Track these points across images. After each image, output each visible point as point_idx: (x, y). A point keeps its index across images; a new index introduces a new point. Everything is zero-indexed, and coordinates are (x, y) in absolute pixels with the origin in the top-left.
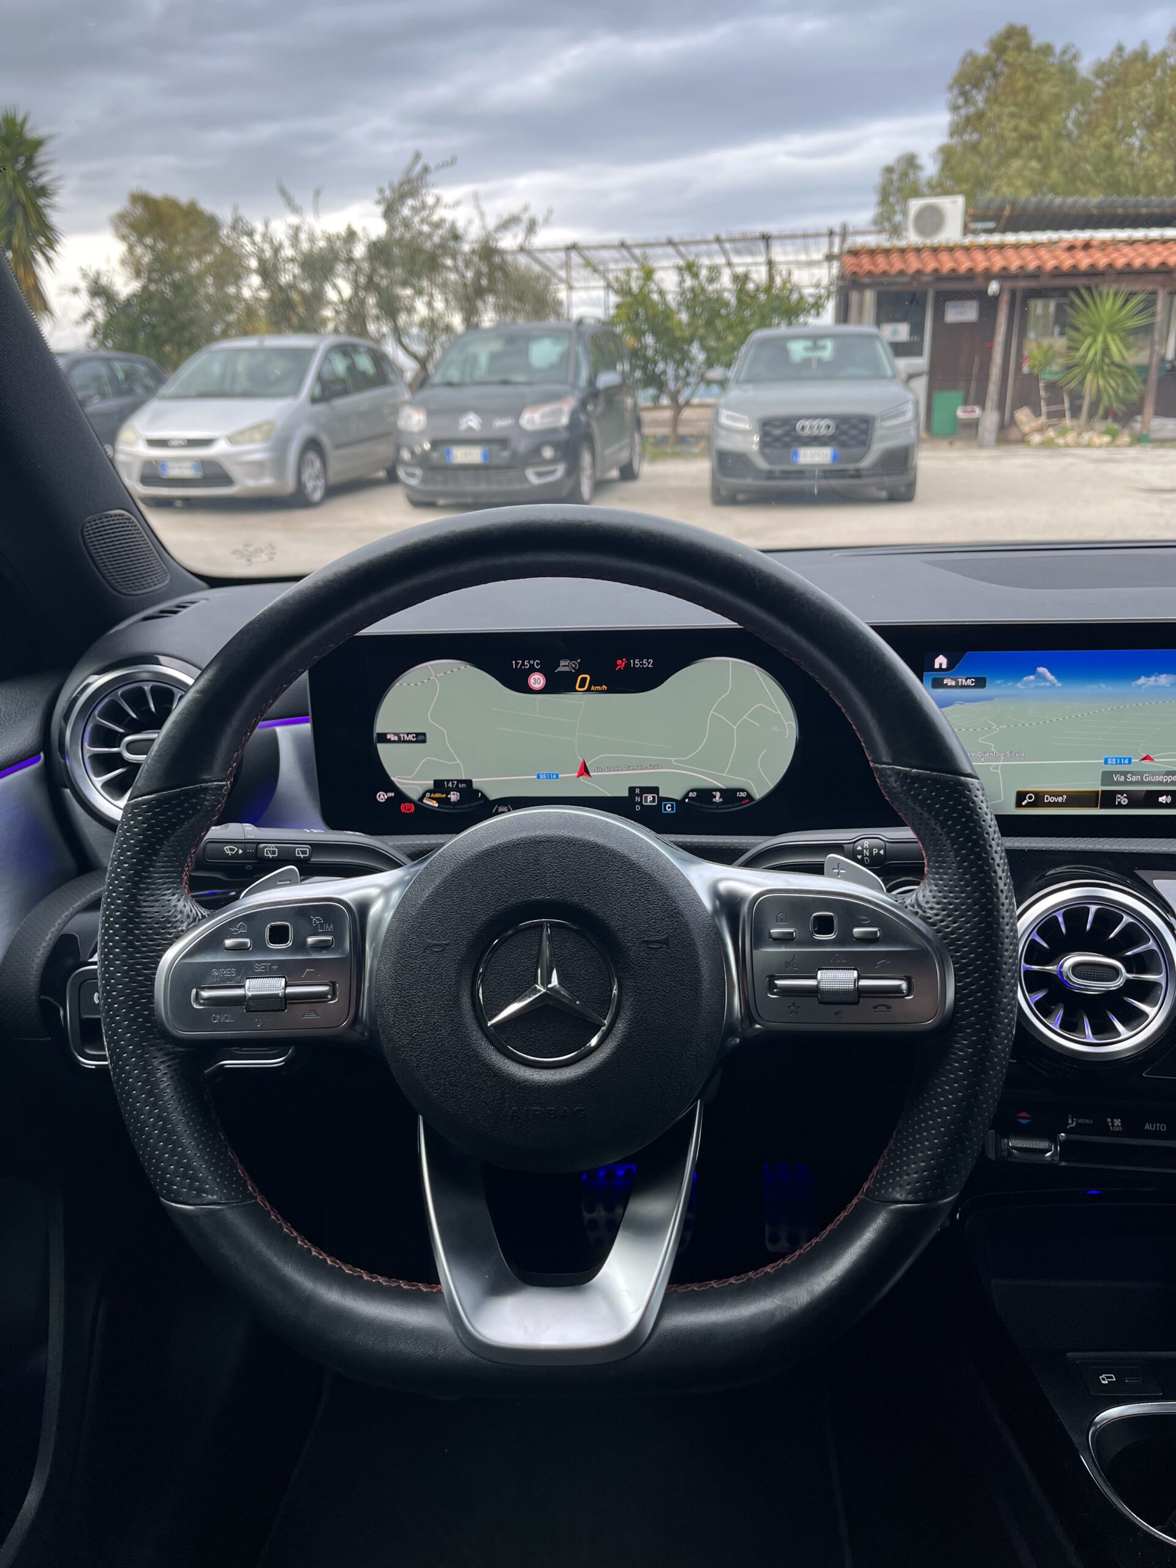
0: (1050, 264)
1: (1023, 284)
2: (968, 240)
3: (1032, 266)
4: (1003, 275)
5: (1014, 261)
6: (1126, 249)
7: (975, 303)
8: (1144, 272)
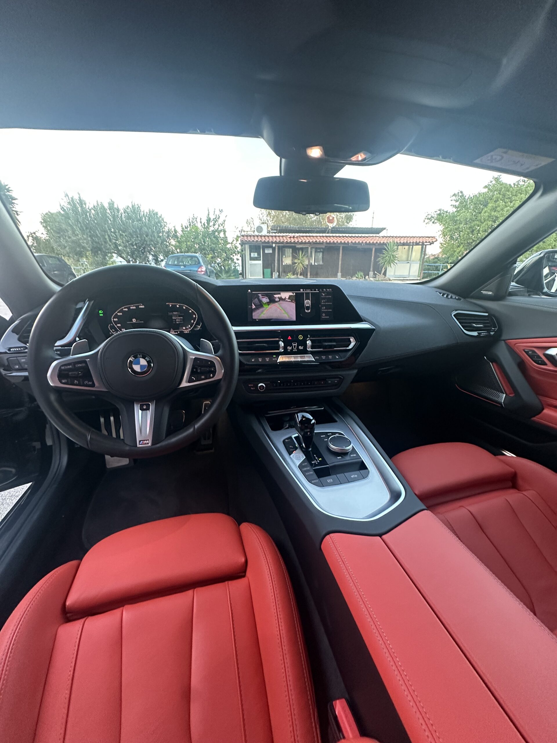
0: (286, 241)
1: (280, 245)
2: (268, 234)
3: (282, 241)
4: (276, 243)
5: (278, 240)
6: (302, 238)
7: (271, 249)
8: (305, 243)
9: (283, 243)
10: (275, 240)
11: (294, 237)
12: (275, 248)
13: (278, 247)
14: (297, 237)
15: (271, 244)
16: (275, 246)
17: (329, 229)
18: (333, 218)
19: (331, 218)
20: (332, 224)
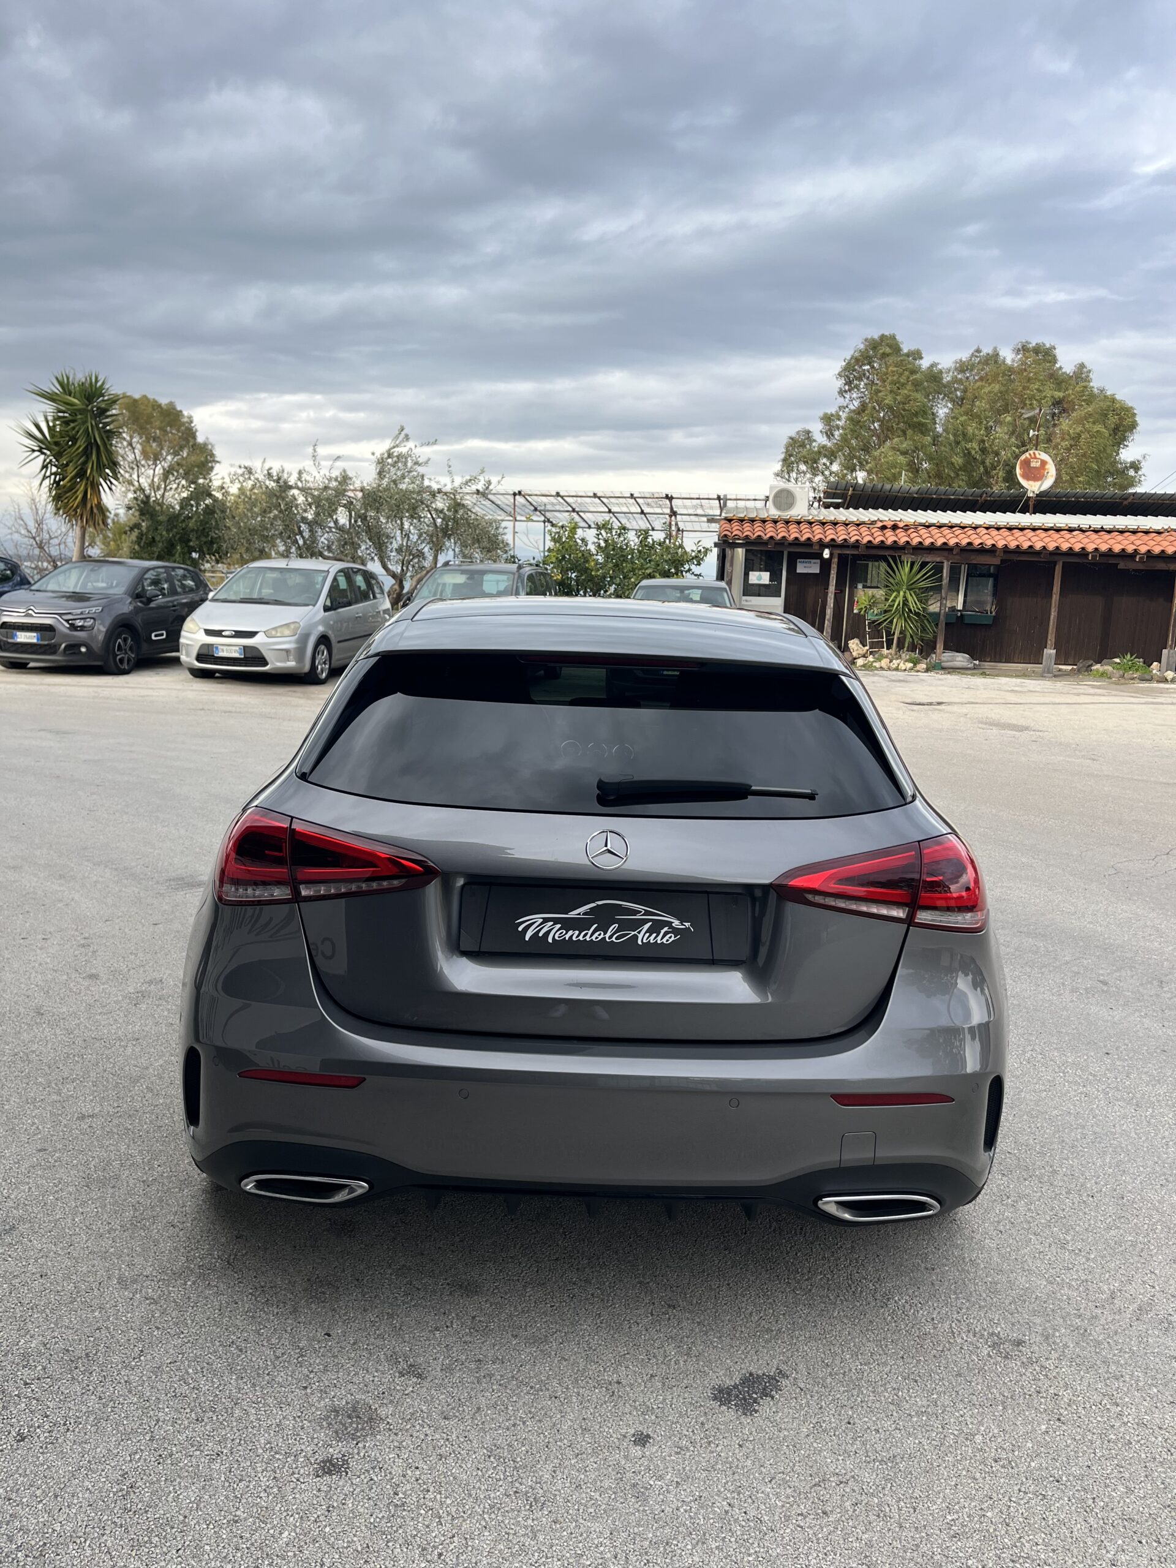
0: (867, 539)
1: (848, 551)
2: (812, 515)
3: (853, 539)
4: (832, 545)
5: (841, 535)
6: (923, 531)
7: (819, 561)
8: (932, 548)
9: (857, 545)
10: (830, 535)
11: (895, 527)
12: (829, 560)
13: (840, 556)
14: (906, 528)
15: (816, 548)
16: (831, 554)
17: (1029, 498)
18: (1044, 463)
19: (1035, 464)
20: (1038, 483)
